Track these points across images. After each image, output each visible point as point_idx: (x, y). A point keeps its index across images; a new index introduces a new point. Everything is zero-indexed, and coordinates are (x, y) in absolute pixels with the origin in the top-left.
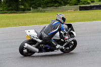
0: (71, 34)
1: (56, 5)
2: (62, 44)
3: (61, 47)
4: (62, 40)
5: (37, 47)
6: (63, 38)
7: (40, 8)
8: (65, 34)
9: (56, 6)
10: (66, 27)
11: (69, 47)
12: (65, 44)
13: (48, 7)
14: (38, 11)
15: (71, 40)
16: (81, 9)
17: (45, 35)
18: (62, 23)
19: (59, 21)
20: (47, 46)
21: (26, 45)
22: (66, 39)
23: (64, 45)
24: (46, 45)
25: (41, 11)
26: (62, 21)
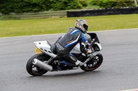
0: (95, 47)
1: (35, 9)
2: (83, 59)
3: (82, 64)
4: (83, 54)
5: (50, 64)
6: (85, 52)
7: (14, 14)
8: (87, 47)
9: (36, 11)
10: (89, 37)
11: (93, 64)
12: (88, 60)
13: (24, 12)
14: (10, 18)
15: (95, 54)
16: (70, 15)
17: (61, 48)
18: (83, 32)
19: (79, 29)
20: (64, 62)
21: (36, 61)
22: (89, 53)
23: (86, 62)
24: (62, 60)
25: (15, 18)
26: (83, 29)
